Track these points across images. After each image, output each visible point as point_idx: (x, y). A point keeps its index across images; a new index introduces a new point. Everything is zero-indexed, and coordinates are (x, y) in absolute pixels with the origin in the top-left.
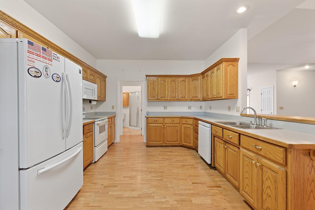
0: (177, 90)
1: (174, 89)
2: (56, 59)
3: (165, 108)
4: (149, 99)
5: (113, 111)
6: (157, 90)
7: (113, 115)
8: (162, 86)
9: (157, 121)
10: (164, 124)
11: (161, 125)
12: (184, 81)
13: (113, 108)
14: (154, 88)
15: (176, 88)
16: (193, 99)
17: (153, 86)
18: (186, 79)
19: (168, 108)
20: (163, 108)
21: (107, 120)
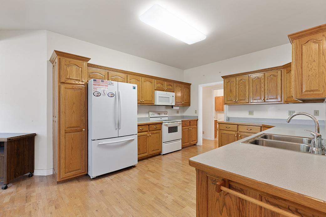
0: (263, 89)
1: (258, 89)
2: (111, 84)
3: (251, 113)
4: (225, 103)
5: (195, 115)
6: (235, 93)
7: (196, 119)
8: (242, 86)
9: (229, 128)
10: (238, 132)
11: (234, 133)
12: (274, 75)
13: (196, 113)
14: (231, 91)
15: (260, 87)
16: (288, 100)
17: (229, 87)
18: (277, 73)
19: (254, 113)
20: (248, 113)
21: (181, 122)
